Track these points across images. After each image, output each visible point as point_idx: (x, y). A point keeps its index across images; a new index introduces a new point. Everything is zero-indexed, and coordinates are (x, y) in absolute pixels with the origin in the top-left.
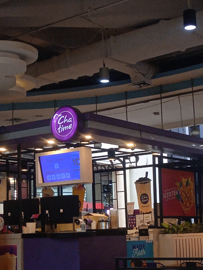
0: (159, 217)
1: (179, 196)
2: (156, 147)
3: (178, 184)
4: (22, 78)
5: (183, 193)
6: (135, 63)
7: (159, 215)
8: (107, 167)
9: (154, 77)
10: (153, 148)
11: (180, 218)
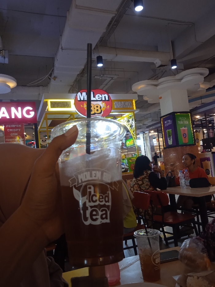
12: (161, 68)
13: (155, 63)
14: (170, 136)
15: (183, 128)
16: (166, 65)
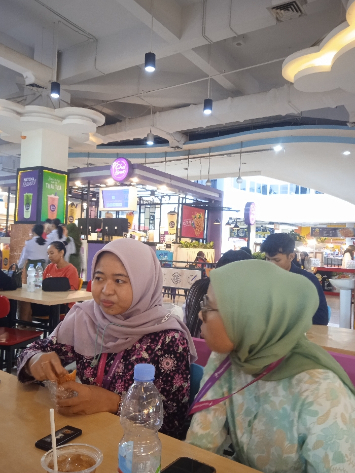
0: (178, 237)
1: (193, 224)
2: (181, 191)
3: (193, 216)
4: (94, 135)
5: (196, 223)
6: (172, 132)
7: (179, 235)
8: (149, 202)
9: (184, 144)
10: (179, 192)
11: (193, 239)
12: (35, 89)
13: (25, 77)
14: (28, 204)
15: (53, 196)
16: (43, 88)
